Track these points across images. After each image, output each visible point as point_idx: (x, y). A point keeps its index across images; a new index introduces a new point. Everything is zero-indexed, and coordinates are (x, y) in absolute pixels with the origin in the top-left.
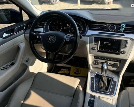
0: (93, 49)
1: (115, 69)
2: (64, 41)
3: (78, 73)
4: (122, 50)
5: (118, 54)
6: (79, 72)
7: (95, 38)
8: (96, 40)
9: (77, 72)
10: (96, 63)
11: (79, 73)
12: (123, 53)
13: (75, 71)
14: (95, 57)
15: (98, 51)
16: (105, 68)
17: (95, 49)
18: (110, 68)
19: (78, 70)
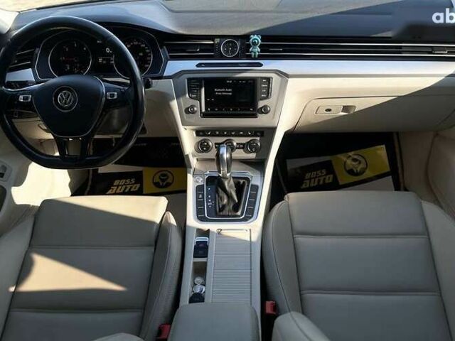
0: (189, 111)
1: (253, 156)
2: (104, 99)
3: (164, 183)
4: (261, 104)
5: (254, 116)
6: (169, 180)
7: (189, 80)
8: (194, 84)
9: (163, 181)
10: (202, 147)
11: (168, 185)
12: (265, 110)
13: (157, 180)
14: (198, 133)
15: (205, 115)
16: (226, 156)
17: (194, 112)
18: (240, 154)
19: (165, 175)
